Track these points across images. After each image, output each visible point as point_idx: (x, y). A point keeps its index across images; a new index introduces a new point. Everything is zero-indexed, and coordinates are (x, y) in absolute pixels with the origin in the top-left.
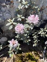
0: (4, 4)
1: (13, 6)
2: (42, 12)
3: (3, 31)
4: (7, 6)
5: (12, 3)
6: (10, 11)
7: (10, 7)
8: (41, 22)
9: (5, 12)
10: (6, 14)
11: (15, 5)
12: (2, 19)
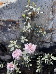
0: (10, 26)
1: (18, 27)
2: (51, 33)
3: (7, 49)
4: (13, 27)
5: (18, 25)
6: (15, 32)
7: (16, 28)
8: (50, 44)
9: (10, 32)
10: (11, 35)
11: (20, 26)
12: (7, 39)
